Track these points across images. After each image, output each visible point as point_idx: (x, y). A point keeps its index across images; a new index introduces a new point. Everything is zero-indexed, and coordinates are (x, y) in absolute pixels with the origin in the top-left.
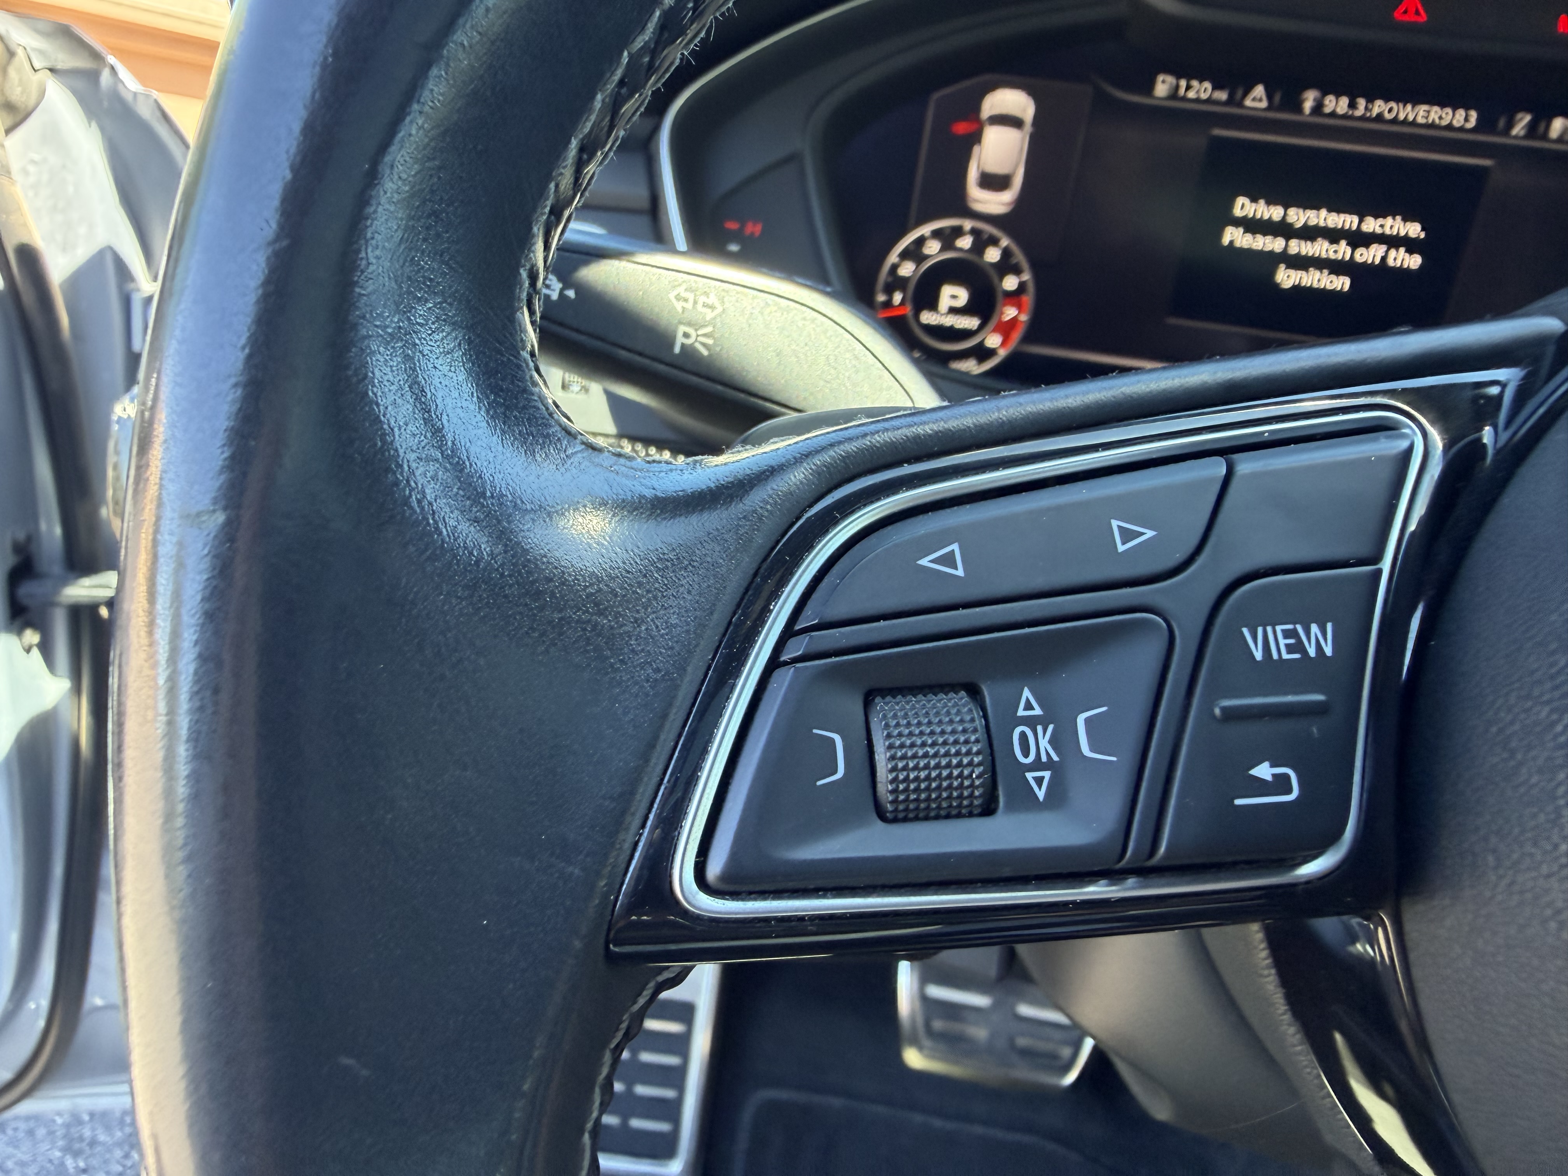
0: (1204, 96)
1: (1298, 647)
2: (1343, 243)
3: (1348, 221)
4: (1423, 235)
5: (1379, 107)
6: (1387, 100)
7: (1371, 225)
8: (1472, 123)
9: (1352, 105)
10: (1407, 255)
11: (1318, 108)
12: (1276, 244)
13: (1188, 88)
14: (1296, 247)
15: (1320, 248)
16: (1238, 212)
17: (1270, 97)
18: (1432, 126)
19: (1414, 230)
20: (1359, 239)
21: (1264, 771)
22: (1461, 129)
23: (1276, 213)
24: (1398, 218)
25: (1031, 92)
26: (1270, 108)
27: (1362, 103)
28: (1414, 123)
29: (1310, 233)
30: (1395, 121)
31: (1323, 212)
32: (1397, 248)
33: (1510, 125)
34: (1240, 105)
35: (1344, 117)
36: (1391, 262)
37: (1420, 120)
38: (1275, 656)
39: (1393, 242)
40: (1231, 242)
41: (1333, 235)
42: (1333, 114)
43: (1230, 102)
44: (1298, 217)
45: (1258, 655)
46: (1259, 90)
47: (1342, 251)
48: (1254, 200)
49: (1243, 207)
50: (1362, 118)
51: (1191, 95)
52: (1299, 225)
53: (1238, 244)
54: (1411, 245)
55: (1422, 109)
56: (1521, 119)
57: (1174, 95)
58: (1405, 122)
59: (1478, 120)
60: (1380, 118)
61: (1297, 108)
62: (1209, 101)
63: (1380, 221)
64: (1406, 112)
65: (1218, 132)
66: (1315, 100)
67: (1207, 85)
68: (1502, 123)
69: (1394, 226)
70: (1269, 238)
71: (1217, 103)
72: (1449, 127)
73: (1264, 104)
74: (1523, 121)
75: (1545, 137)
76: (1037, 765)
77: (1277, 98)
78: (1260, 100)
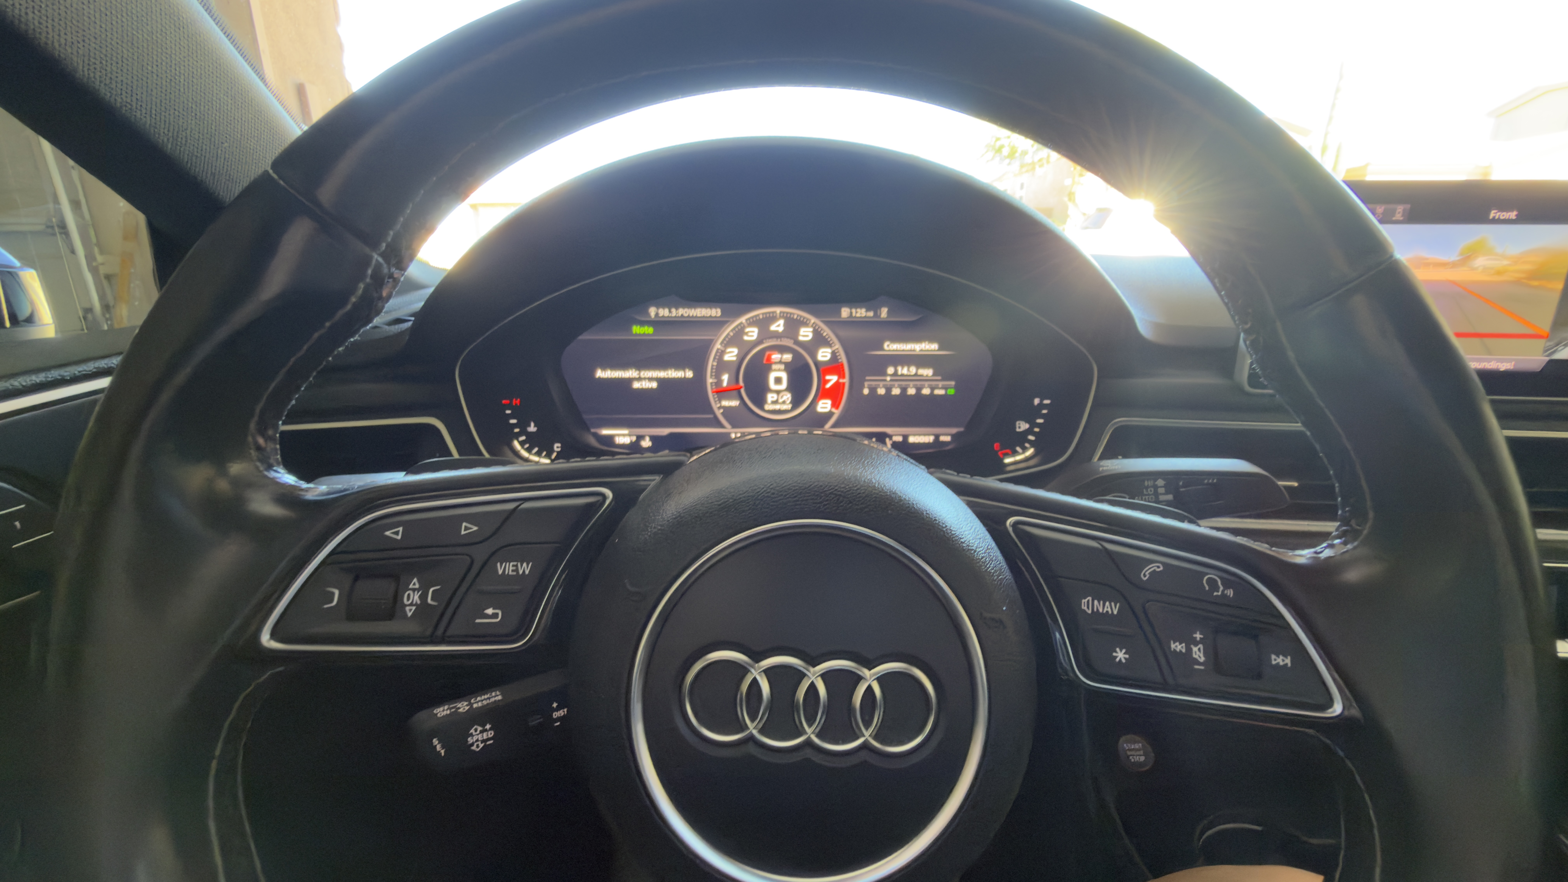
1: (517, 570)
21: (490, 611)
38: (507, 572)
45: (500, 572)
76: (411, 604)
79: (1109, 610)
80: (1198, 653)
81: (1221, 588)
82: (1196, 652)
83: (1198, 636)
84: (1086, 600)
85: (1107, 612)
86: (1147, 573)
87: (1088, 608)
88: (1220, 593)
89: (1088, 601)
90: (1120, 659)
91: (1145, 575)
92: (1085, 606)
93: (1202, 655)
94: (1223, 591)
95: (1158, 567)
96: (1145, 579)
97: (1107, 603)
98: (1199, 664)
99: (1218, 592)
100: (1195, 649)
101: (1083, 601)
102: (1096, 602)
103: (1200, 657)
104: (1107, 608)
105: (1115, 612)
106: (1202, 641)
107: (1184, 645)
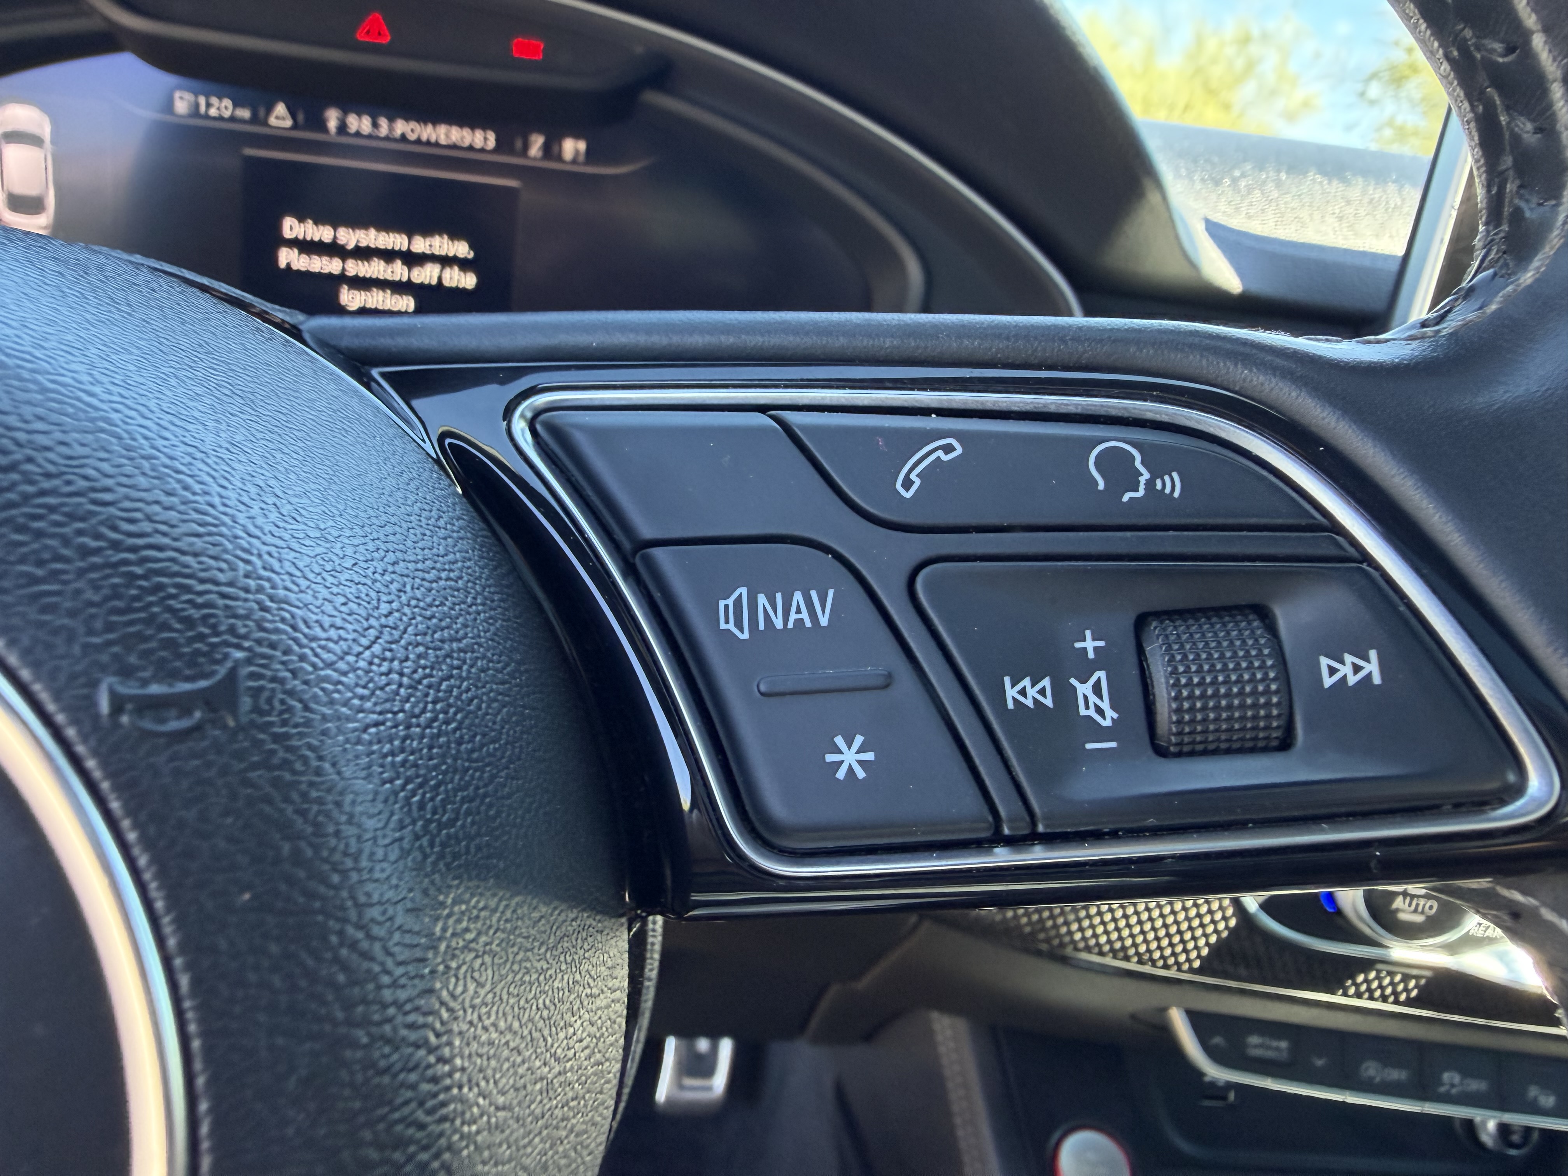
0: (227, 114)
2: (399, 263)
3: (396, 241)
4: (471, 255)
5: (401, 127)
6: (407, 119)
7: (420, 245)
8: (491, 143)
9: (375, 125)
10: (462, 274)
11: (342, 128)
12: (332, 266)
13: (208, 105)
14: (354, 268)
15: (376, 269)
16: (288, 234)
17: (293, 115)
18: (454, 147)
19: (462, 249)
20: (412, 259)
22: (482, 150)
23: (325, 234)
24: (446, 237)
25: (44, 108)
26: (295, 127)
27: (383, 122)
28: (437, 144)
29: (364, 253)
30: (418, 141)
31: (372, 232)
32: (451, 266)
33: (526, 147)
34: (265, 124)
35: (370, 137)
36: (447, 283)
37: (443, 141)
39: (446, 261)
40: (288, 265)
41: (388, 255)
42: (358, 134)
43: (255, 119)
44: (349, 237)
46: (280, 109)
47: (398, 271)
48: (301, 220)
49: (291, 227)
50: (387, 138)
51: (213, 112)
52: (351, 246)
53: (295, 267)
54: (464, 264)
55: (442, 129)
56: (536, 141)
57: (195, 112)
58: (428, 143)
59: (497, 140)
60: (404, 138)
61: (321, 126)
62: (232, 119)
63: (428, 241)
64: (428, 132)
65: (250, 152)
66: (338, 119)
67: (227, 103)
68: (519, 144)
69: (441, 245)
70: (325, 259)
71: (242, 121)
72: (471, 148)
73: (288, 123)
74: (537, 142)
75: (559, 158)
77: (301, 117)
78: (284, 119)
79: (805, 615)
80: (1093, 699)
81: (1146, 475)
82: (1086, 698)
83: (1089, 644)
84: (730, 602)
85: (799, 622)
86: (913, 476)
87: (739, 625)
88: (1141, 493)
89: (738, 602)
90: (850, 768)
91: (908, 483)
92: (727, 622)
93: (1105, 705)
94: (1150, 484)
95: (948, 449)
96: (908, 495)
97: (798, 597)
98: (1102, 734)
99: (1137, 490)
100: (1084, 689)
101: (722, 603)
102: (762, 600)
103: (1100, 711)
104: (798, 611)
105: (824, 621)
106: (1102, 660)
107: (1046, 682)
